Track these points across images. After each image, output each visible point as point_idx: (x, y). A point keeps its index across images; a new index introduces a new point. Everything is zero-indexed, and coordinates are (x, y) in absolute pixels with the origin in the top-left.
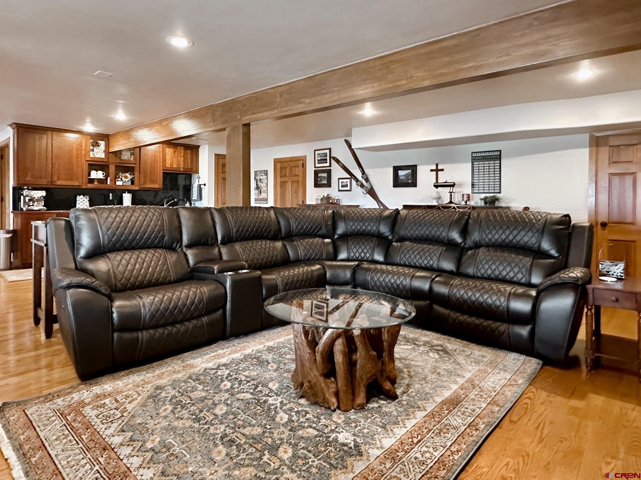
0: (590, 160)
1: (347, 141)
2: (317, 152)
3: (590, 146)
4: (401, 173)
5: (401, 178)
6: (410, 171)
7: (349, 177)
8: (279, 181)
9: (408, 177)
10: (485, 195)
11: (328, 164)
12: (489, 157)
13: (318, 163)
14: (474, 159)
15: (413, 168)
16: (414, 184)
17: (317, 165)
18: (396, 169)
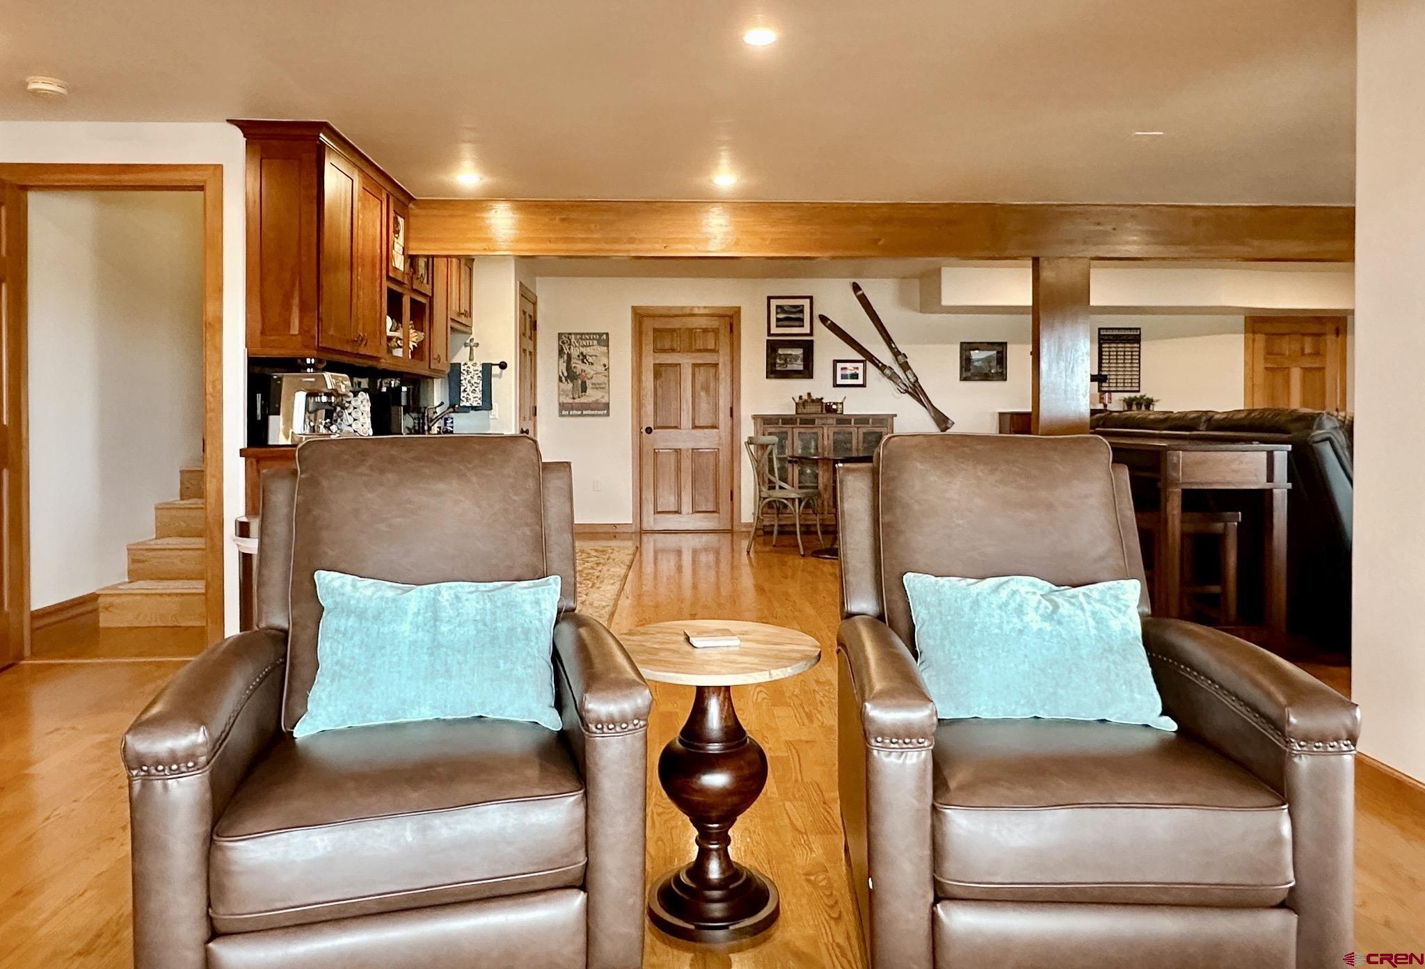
0: (1245, 352)
1: (856, 288)
2: (774, 303)
3: (1246, 332)
4: (976, 355)
5: (976, 364)
6: (995, 352)
7: (862, 358)
8: (649, 362)
9: (990, 362)
10: (1127, 395)
11: (806, 330)
12: (1124, 337)
13: (777, 326)
14: (1103, 339)
15: (1001, 349)
16: (1002, 376)
17: (774, 330)
18: (967, 347)
